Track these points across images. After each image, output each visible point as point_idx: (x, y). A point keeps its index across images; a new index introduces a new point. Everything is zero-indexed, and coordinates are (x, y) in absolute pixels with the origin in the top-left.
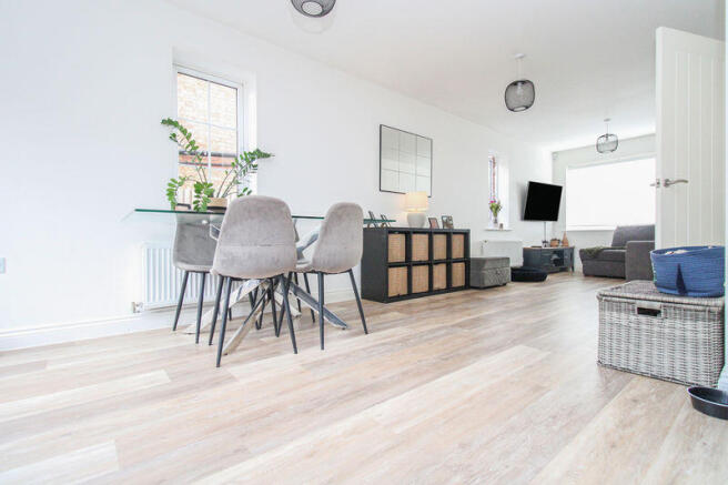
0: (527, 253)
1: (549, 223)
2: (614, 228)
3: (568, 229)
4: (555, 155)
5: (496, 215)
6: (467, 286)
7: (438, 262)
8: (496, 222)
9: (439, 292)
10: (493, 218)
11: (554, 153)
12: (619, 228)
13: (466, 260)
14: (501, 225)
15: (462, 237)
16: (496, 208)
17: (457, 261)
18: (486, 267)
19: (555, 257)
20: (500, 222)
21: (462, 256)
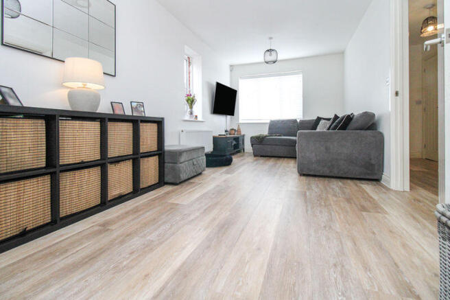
0: (216, 140)
1: (229, 117)
2: (269, 121)
3: (240, 121)
4: (232, 67)
5: (191, 107)
6: (161, 182)
7: (118, 160)
8: (191, 113)
9: (121, 199)
10: (189, 110)
11: (231, 66)
12: (271, 121)
13: (160, 152)
14: (196, 116)
15: (155, 126)
16: (191, 102)
17: (149, 155)
18: (182, 159)
19: (234, 143)
20: (195, 114)
21: (154, 147)
